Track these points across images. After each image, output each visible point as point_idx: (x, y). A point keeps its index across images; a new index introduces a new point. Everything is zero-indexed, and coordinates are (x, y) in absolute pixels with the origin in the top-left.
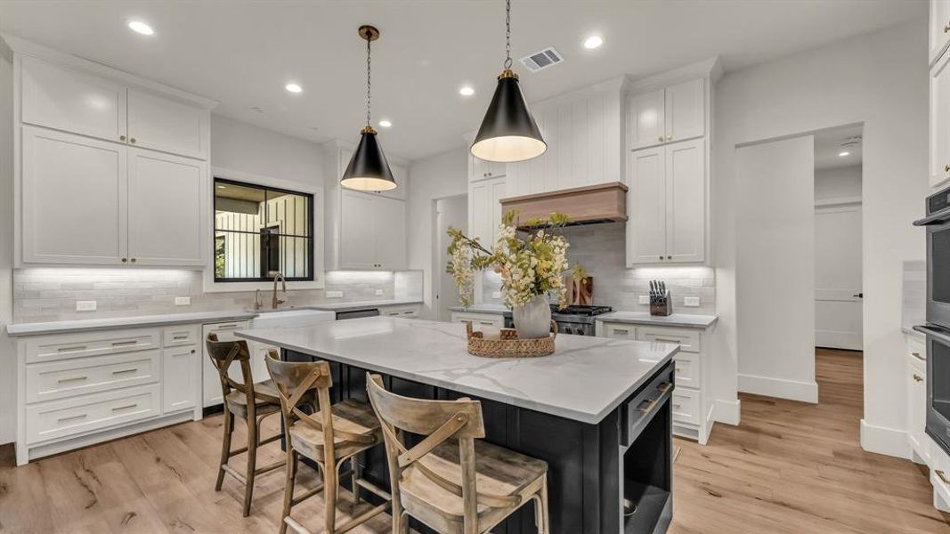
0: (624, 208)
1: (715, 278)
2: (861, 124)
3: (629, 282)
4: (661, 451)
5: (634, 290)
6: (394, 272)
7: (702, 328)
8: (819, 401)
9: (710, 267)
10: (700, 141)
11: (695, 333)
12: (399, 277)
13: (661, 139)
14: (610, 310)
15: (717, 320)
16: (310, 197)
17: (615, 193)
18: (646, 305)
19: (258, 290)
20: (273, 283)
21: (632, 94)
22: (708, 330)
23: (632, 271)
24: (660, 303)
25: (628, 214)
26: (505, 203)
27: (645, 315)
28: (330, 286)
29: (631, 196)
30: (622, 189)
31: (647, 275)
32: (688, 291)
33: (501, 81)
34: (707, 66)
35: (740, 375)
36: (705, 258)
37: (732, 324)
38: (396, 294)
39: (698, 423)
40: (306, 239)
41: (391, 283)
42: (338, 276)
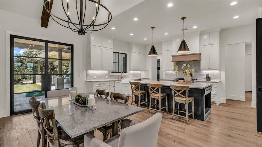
0: (200, 58)
1: (220, 73)
2: (251, 42)
3: (201, 74)
4: (209, 102)
5: (202, 75)
6: (141, 71)
7: (217, 82)
8: (246, 100)
9: (219, 70)
10: (217, 45)
11: (216, 83)
12: (143, 72)
13: (208, 44)
14: (197, 79)
15: (221, 81)
16: (126, 54)
17: (198, 55)
18: (205, 78)
19: (119, 75)
20: (121, 73)
21: (202, 34)
22: (218, 83)
23: (202, 71)
24: (208, 78)
25: (201, 59)
26: (173, 56)
27: (205, 80)
28: (130, 74)
29: (202, 56)
30: (200, 54)
31: (205, 72)
32: (214, 75)
33: (182, 41)
34: (219, 30)
35: (226, 95)
36: (218, 68)
37: (224, 83)
38: (142, 76)
39: (216, 101)
40: (122, 64)
41: (141, 74)
42: (131, 72)
